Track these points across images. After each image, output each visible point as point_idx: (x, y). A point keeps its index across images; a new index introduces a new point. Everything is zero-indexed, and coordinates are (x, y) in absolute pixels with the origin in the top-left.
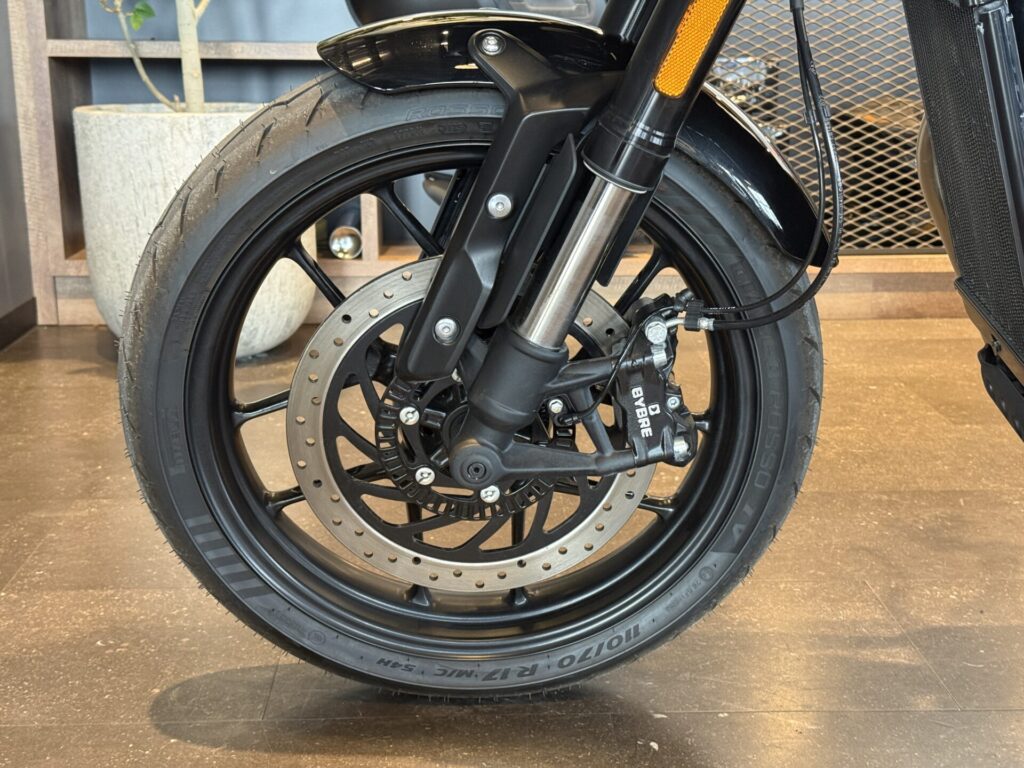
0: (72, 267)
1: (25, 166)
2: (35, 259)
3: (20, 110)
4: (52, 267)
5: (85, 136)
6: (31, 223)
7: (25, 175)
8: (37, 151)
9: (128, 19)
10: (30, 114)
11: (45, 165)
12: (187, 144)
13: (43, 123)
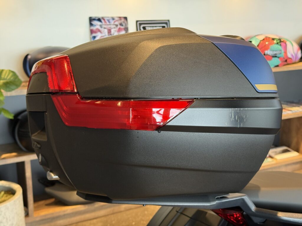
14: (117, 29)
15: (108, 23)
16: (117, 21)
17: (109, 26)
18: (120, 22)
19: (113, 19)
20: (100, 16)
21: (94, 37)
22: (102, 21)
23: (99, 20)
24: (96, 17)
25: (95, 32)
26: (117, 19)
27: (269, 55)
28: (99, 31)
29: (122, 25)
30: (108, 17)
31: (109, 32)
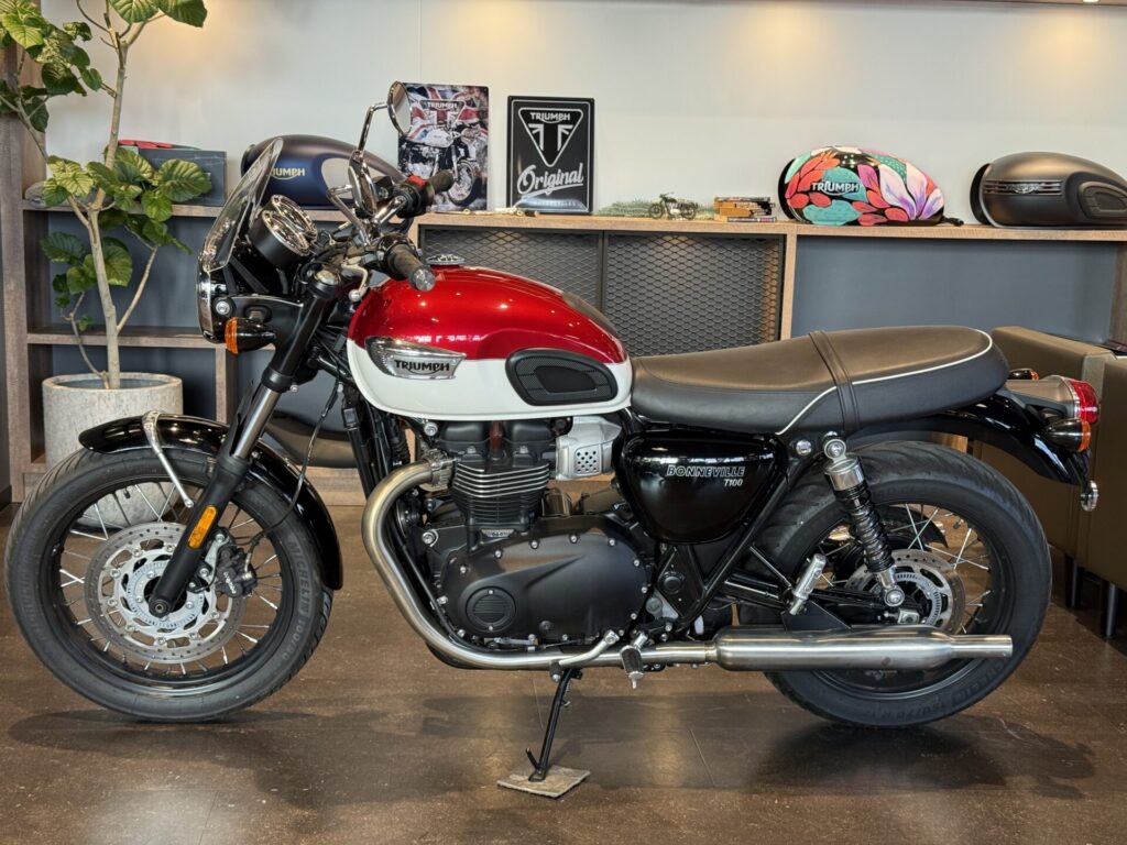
0: (36, 468)
1: (10, 407)
2: (13, 462)
3: (8, 374)
4: (23, 467)
5: (49, 399)
6: (12, 440)
7: (10, 412)
8: (17, 398)
9: (77, 325)
10: (15, 376)
11: (22, 407)
12: (108, 406)
13: (23, 382)
14: (459, 112)
15: (441, 99)
16: (463, 94)
17: (443, 105)
18: (468, 97)
19: (453, 90)
20: (424, 81)
22: (429, 93)
23: (422, 91)
24: (414, 85)
26: (462, 90)
27: (821, 191)
28: (420, 114)
29: (474, 106)
30: (443, 86)
31: (442, 118)
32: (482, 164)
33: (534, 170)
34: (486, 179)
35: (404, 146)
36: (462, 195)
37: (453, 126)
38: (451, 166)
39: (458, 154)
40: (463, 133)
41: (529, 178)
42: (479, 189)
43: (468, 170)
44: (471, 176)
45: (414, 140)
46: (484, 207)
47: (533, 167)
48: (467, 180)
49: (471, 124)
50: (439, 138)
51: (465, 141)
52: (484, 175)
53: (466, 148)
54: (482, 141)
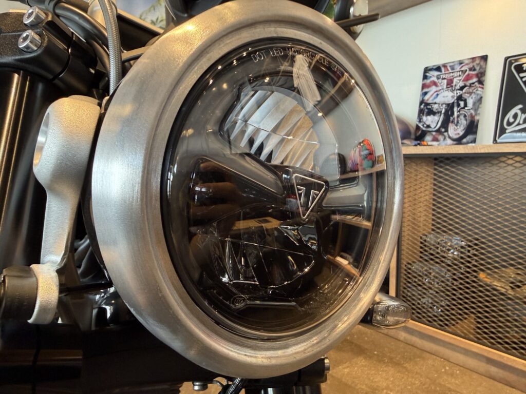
14: (462, 78)
15: (450, 71)
16: (467, 64)
17: (452, 74)
18: (471, 66)
19: (461, 63)
20: (440, 62)
21: (426, 93)
22: (443, 69)
23: (438, 69)
24: (434, 66)
25: (429, 86)
26: (467, 62)
28: (435, 84)
29: (475, 70)
30: (453, 62)
31: (450, 83)
32: (476, 110)
33: (521, 109)
34: (478, 121)
35: (422, 107)
36: (458, 134)
37: (458, 87)
38: (453, 113)
39: (459, 105)
40: (464, 91)
41: (515, 116)
42: (472, 128)
43: (465, 116)
44: (466, 120)
45: (430, 101)
46: (474, 141)
47: (520, 106)
48: (464, 123)
49: (470, 84)
50: (448, 97)
51: (466, 96)
52: (477, 118)
53: (465, 101)
54: (478, 94)
